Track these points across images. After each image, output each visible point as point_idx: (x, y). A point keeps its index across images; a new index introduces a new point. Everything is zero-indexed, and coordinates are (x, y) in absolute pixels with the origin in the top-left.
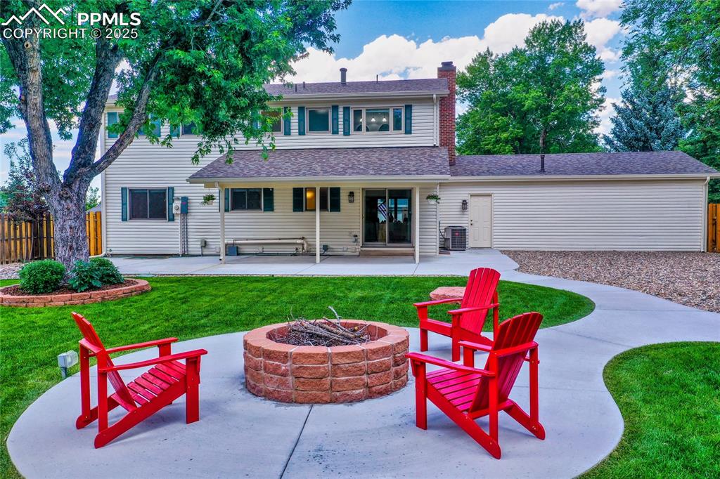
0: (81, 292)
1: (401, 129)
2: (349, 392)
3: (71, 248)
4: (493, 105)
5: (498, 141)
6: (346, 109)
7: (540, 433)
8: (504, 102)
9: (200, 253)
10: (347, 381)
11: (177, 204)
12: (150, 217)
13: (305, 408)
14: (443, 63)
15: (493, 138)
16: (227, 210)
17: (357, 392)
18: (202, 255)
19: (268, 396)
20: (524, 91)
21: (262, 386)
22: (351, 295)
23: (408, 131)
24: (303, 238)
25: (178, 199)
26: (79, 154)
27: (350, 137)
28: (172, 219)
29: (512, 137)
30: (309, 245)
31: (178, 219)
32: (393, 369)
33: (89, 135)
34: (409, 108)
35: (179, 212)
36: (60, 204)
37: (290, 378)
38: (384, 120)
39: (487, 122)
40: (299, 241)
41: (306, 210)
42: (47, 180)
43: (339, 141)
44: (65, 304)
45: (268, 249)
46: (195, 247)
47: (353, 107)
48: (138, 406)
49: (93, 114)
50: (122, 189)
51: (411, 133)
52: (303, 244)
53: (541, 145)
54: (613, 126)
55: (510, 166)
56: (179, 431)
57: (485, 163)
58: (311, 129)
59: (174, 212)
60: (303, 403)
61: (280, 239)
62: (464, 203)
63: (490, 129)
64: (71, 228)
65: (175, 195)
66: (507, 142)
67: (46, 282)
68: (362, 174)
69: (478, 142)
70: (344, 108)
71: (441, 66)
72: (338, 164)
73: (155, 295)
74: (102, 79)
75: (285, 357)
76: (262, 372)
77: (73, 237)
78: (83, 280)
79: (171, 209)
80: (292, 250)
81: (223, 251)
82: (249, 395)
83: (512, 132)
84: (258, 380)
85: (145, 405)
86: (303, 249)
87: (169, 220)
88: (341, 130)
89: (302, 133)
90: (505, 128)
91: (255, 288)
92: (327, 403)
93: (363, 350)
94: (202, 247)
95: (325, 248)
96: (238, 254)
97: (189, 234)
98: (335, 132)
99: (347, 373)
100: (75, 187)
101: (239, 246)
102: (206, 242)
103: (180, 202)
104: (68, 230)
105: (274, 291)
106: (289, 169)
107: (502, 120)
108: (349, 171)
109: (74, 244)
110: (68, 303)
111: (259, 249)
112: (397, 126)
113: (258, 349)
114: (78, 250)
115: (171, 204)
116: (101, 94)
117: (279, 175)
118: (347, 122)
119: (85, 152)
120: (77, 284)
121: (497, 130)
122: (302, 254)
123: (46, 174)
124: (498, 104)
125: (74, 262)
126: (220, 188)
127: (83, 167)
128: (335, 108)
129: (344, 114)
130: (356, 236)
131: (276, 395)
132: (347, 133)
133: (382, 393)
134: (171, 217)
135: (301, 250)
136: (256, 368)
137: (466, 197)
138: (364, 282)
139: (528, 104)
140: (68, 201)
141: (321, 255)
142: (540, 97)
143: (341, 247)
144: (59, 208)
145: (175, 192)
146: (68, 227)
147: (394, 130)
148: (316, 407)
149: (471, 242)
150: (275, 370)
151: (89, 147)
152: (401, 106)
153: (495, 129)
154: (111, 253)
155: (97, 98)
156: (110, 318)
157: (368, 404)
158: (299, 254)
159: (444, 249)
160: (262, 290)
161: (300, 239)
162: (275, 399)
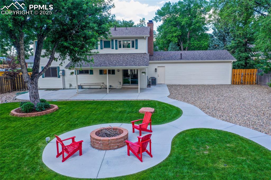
0: (40, 112)
1: (134, 47)
2: (114, 147)
3: (35, 98)
4: (171, 23)
5: (172, 37)
6: (116, 41)
7: (152, 156)
8: (175, 22)
9: (69, 88)
10: (113, 145)
11: (61, 72)
12: (52, 76)
13: (105, 151)
14: (149, 21)
15: (171, 35)
16: (78, 74)
17: (116, 147)
18: (70, 89)
19: (97, 148)
20: (182, 18)
21: (95, 146)
22: (117, 110)
23: (137, 48)
24: (103, 83)
25: (61, 70)
26: (35, 69)
27: (118, 50)
28: (59, 77)
29: (178, 35)
30: (105, 85)
31: (61, 77)
32: (124, 141)
33: (37, 63)
34: (137, 40)
35: (62, 75)
36: (31, 86)
37: (101, 145)
38: (129, 42)
39: (169, 29)
40: (102, 84)
41: (104, 74)
42: (27, 79)
43: (114, 51)
44: (36, 116)
45: (92, 87)
46: (67, 86)
47: (118, 40)
48: (70, 153)
49: (38, 56)
50: (42, 67)
51: (137, 49)
52: (103, 85)
53: (188, 37)
54: (213, 31)
55: (171, 56)
56: (78, 157)
57: (163, 55)
58: (105, 47)
59: (60, 75)
60: (104, 150)
61: (95, 83)
62: (156, 69)
63: (170, 32)
64: (34, 92)
65: (60, 69)
66: (176, 37)
67: (29, 109)
68: (121, 65)
69: (165, 36)
70: (115, 40)
71: (148, 22)
72: (113, 61)
73: (60, 111)
74: (40, 45)
75: (100, 140)
76: (95, 143)
77: (35, 95)
78: (40, 108)
79: (59, 74)
80: (100, 87)
81: (77, 88)
82: (92, 148)
83: (178, 33)
84: (94, 145)
85: (71, 153)
86: (103, 86)
87: (58, 77)
88: (115, 48)
89: (101, 48)
90: (175, 32)
91: (89, 107)
92: (109, 150)
93: (117, 138)
94: (70, 86)
95: (110, 86)
96: (82, 88)
97: (65, 82)
98: (113, 48)
99: (113, 143)
100: (35, 80)
101: (82, 86)
102: (71, 85)
103: (62, 71)
104: (34, 93)
105: (95, 108)
106: (98, 63)
107: (174, 29)
108: (117, 64)
109: (36, 97)
110: (36, 115)
111: (88, 87)
112: (133, 47)
113: (94, 138)
114: (37, 98)
115: (59, 72)
116: (40, 50)
117: (95, 66)
118: (116, 45)
119: (37, 69)
120: (38, 110)
121: (172, 32)
122: (103, 88)
123: (26, 77)
124: (173, 23)
125: (36, 102)
126: (75, 70)
127: (36, 73)
128: (112, 40)
129: (115, 42)
130: (120, 82)
131: (98, 148)
132: (116, 49)
133: (121, 147)
134: (59, 76)
135: (102, 87)
136: (94, 142)
137: (156, 67)
138: (121, 104)
139: (183, 23)
140: (33, 84)
141: (109, 89)
142: (187, 20)
143: (115, 86)
144: (31, 87)
145: (60, 68)
146: (33, 92)
147: (132, 47)
148: (107, 151)
149: (158, 82)
150: (98, 143)
151: (37, 67)
152: (134, 40)
153: (171, 32)
154: (39, 88)
155: (38, 51)
156: (50, 121)
157: (118, 149)
158: (102, 88)
159: (149, 85)
160: (91, 109)
161: (102, 83)
162: (98, 149)
